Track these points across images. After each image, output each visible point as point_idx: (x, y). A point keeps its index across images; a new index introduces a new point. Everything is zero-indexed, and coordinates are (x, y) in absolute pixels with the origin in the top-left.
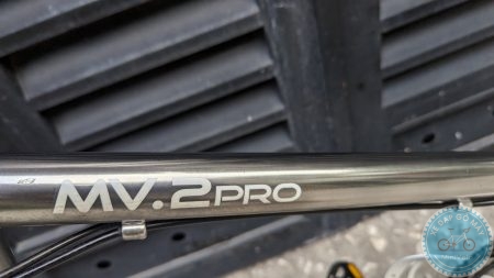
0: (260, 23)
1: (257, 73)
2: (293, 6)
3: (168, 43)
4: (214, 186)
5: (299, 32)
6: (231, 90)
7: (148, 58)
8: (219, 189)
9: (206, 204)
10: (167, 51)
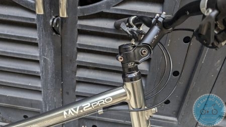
0: (38, 59)
1: (35, 72)
2: (49, 59)
3: (12, 51)
4: (91, 104)
5: (49, 67)
6: (26, 73)
7: (5, 52)
8: (92, 104)
9: (91, 108)
10: (11, 53)
